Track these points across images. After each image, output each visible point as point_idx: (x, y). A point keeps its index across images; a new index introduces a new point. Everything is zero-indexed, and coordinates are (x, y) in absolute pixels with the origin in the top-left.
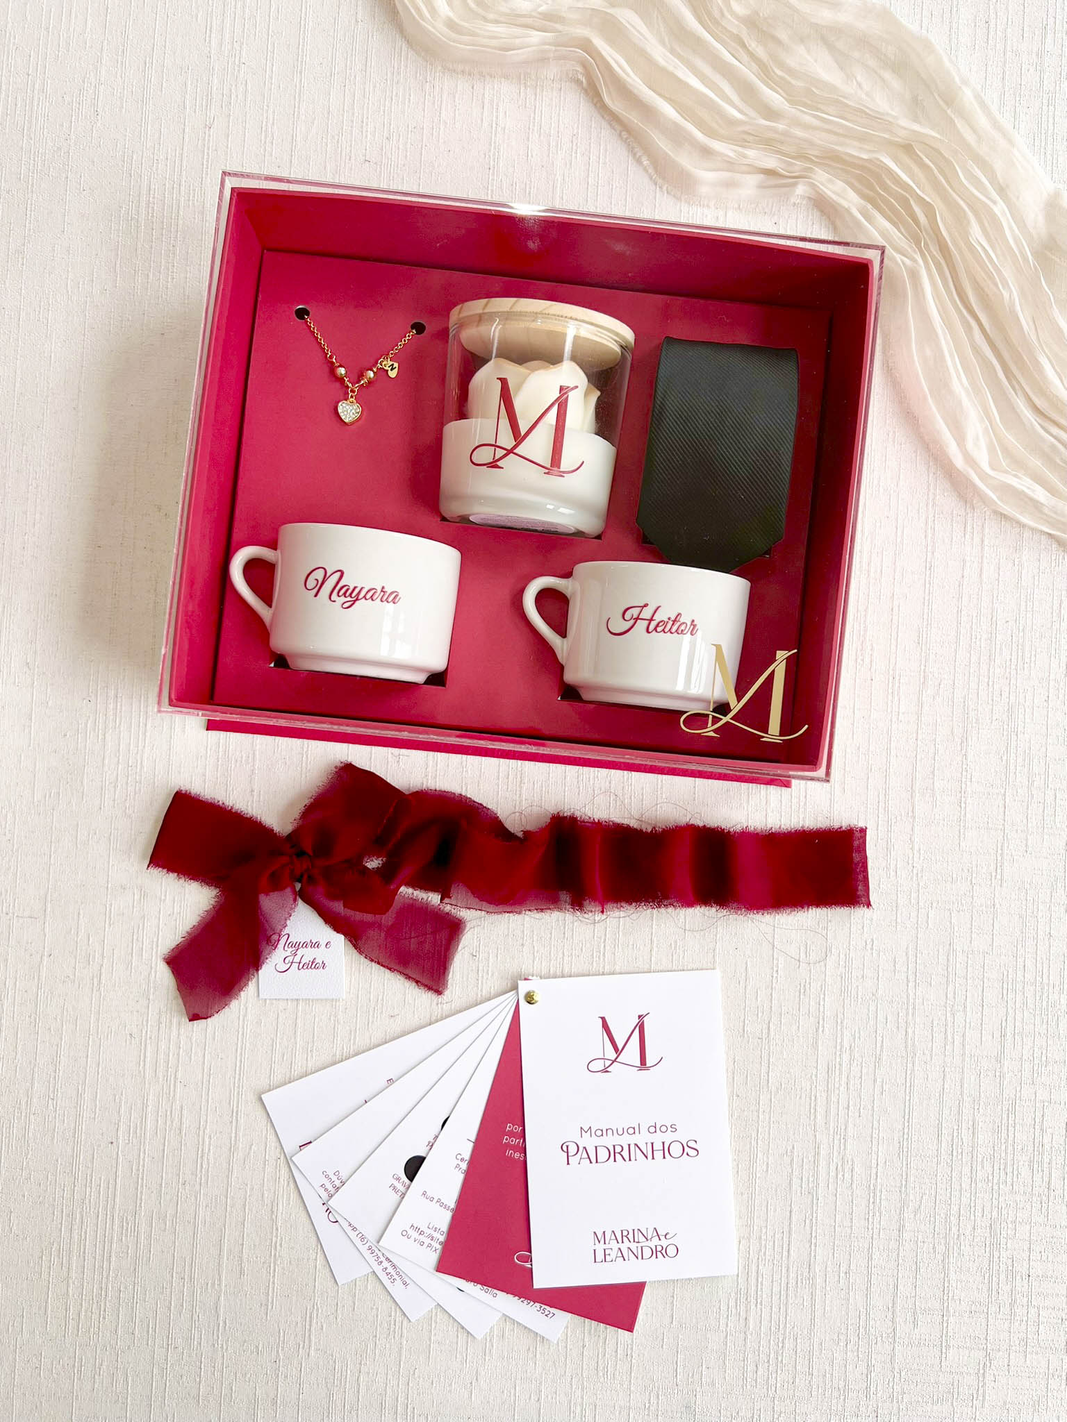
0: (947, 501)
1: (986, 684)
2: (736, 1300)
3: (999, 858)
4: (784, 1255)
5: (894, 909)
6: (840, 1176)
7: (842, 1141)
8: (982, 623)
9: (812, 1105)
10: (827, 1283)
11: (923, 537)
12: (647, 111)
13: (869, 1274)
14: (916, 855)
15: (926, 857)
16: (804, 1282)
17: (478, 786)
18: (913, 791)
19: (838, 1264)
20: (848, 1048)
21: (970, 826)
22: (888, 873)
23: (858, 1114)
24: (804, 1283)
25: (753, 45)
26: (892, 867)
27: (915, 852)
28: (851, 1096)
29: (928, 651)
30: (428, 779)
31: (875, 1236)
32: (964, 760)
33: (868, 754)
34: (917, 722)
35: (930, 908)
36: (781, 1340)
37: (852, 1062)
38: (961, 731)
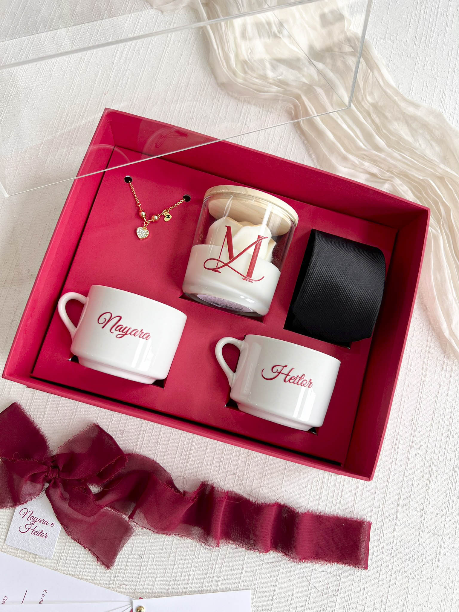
0: (436, 352)
1: (443, 453)
3: (438, 552)
8: (445, 419)
11: (421, 368)
12: (320, 134)
14: (395, 542)
15: (400, 544)
17: (164, 457)
18: (398, 505)
21: (425, 531)
22: (379, 550)
25: (374, 116)
27: (395, 540)
29: (416, 429)
30: (136, 447)
32: (427, 493)
34: (405, 466)
35: (398, 574)
38: (427, 476)
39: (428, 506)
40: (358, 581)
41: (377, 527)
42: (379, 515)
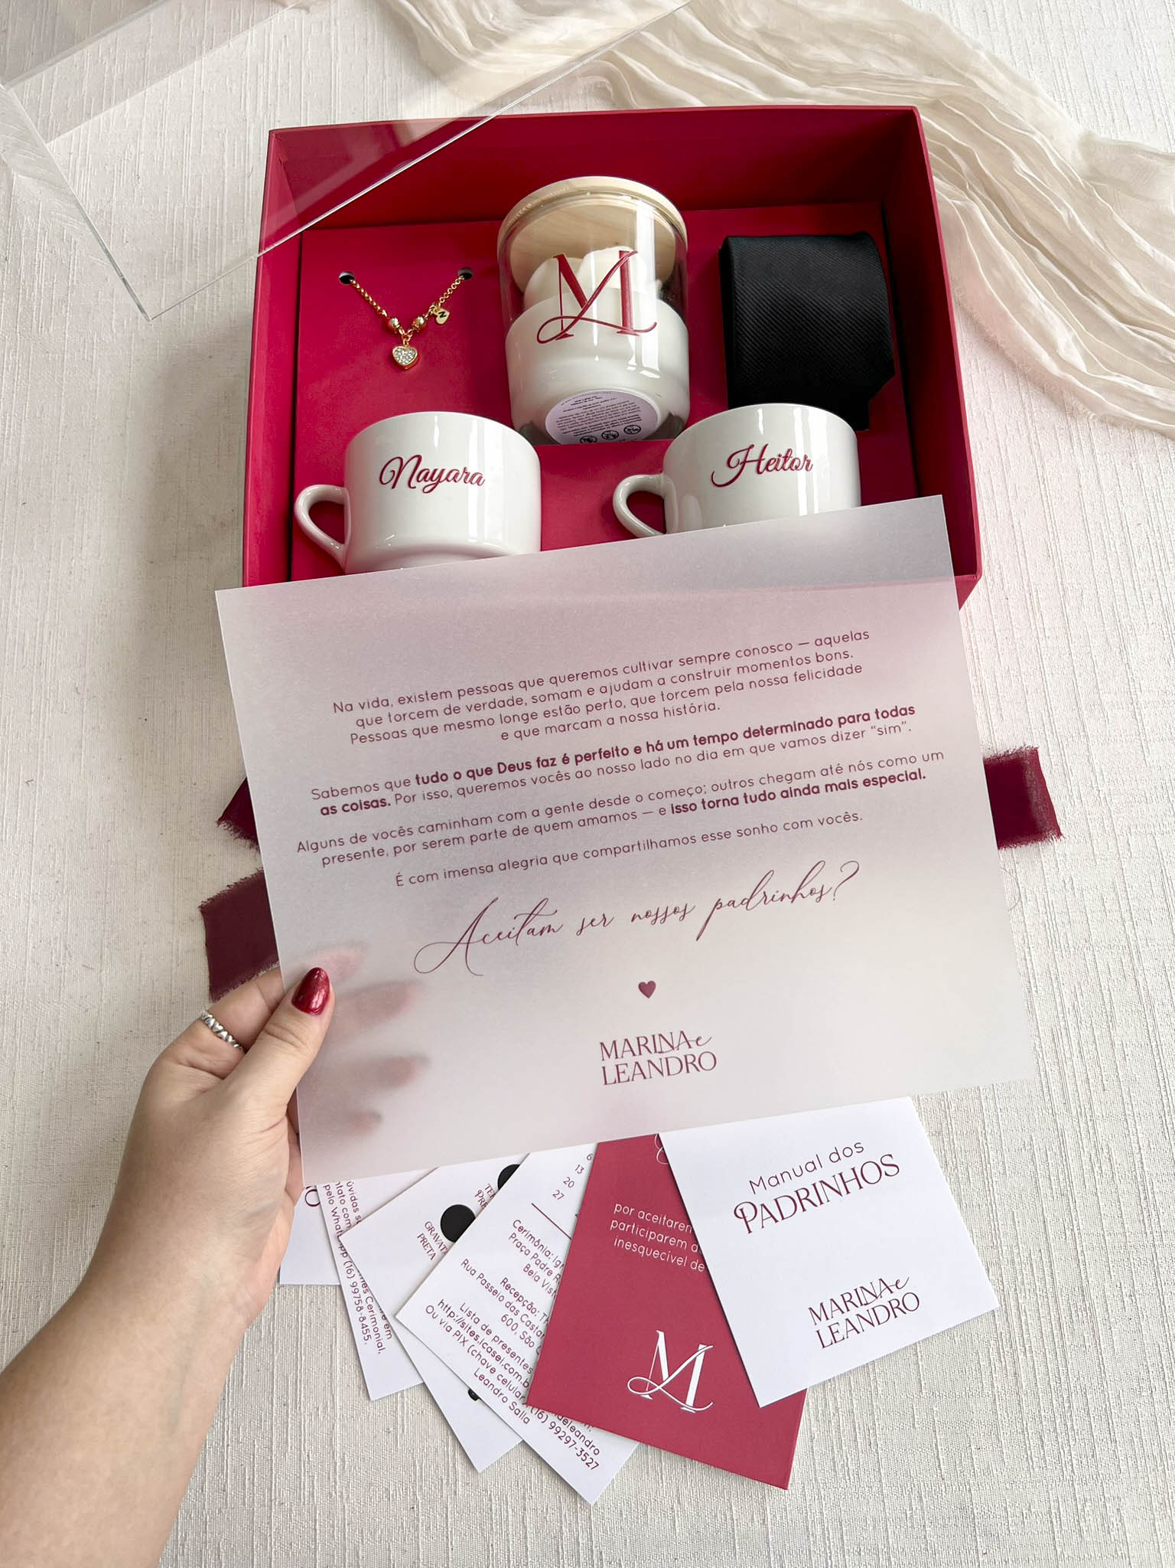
1: (1132, 590)
2: (998, 1349)
4: (1047, 1280)
5: (1088, 840)
6: (1096, 1169)
7: (1090, 1124)
8: (1112, 530)
9: (1044, 1084)
10: (1110, 1311)
11: (1029, 454)
13: (1161, 1295)
14: (1099, 778)
15: (1111, 778)
16: (1080, 1313)
18: (1079, 709)
19: (1119, 1286)
20: (1071, 1008)
21: (1152, 738)
22: (1072, 802)
23: (1100, 1087)
24: (1080, 1316)
26: (1075, 793)
27: (1097, 774)
28: (1088, 1068)
29: (1062, 563)
31: (1156, 1243)
32: (1128, 670)
33: (1020, 676)
34: (1066, 635)
35: (1129, 834)
36: (1065, 1397)
37: (1080, 1025)
38: (1116, 639)
39: (1139, 693)
40: (1053, 870)
41: (1052, 760)
42: (1048, 739)
